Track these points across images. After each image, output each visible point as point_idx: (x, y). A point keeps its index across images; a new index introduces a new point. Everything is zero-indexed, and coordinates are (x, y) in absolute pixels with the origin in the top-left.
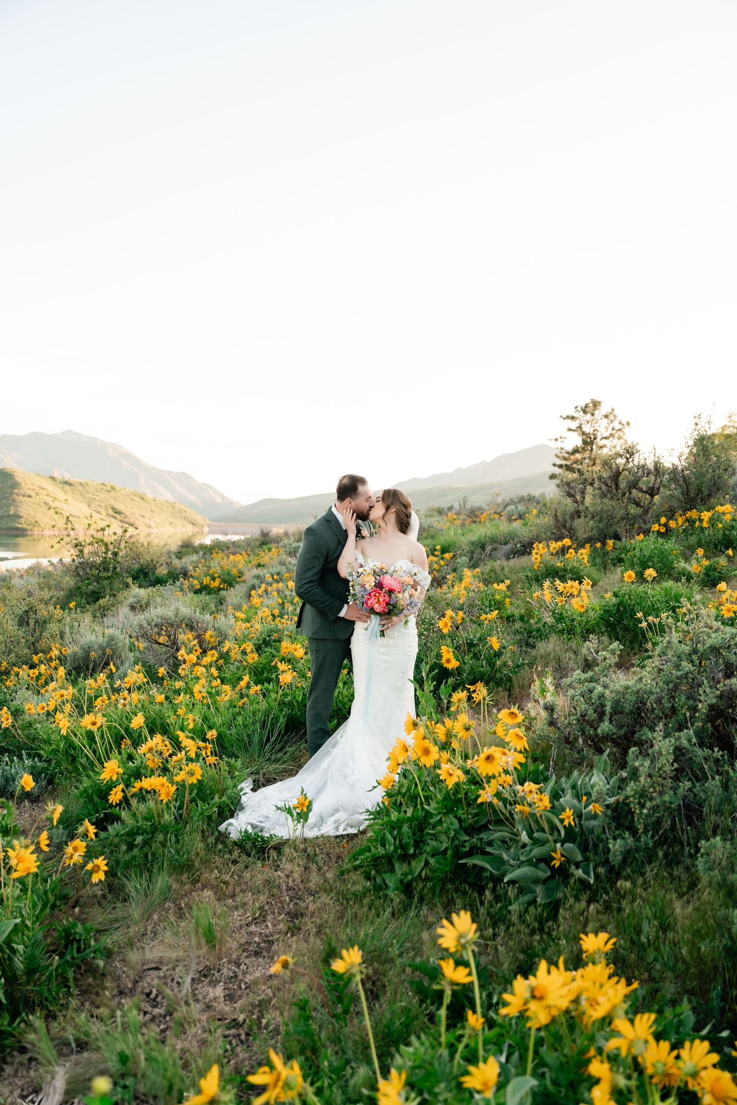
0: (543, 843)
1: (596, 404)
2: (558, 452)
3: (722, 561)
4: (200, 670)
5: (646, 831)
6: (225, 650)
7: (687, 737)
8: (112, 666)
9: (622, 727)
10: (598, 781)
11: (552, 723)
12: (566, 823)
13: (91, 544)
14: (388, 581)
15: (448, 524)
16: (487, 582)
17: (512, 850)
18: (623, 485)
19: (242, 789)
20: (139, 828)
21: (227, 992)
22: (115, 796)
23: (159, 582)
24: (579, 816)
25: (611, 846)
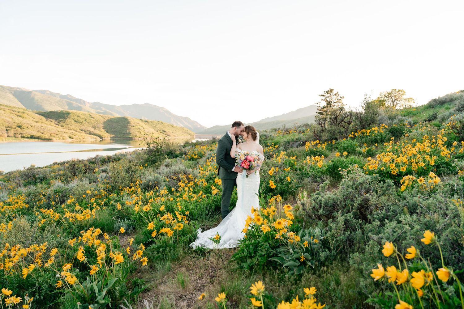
0: (298, 253)
1: (332, 90)
2: (318, 108)
3: (374, 148)
4: (186, 189)
5: (334, 249)
6: (195, 181)
7: (349, 216)
8: (157, 187)
9: (328, 211)
10: (317, 231)
11: (304, 209)
12: (305, 246)
13: (153, 143)
14: (249, 158)
15: (278, 135)
16: (289, 156)
17: (287, 255)
18: (339, 120)
19: (198, 232)
20: (161, 246)
21: (188, 304)
22: (154, 234)
23: (176, 156)
24: (310, 244)
25: (320, 254)
